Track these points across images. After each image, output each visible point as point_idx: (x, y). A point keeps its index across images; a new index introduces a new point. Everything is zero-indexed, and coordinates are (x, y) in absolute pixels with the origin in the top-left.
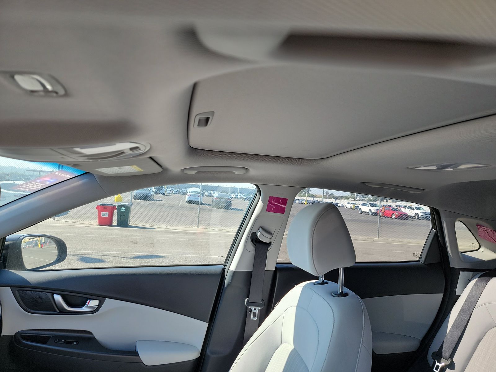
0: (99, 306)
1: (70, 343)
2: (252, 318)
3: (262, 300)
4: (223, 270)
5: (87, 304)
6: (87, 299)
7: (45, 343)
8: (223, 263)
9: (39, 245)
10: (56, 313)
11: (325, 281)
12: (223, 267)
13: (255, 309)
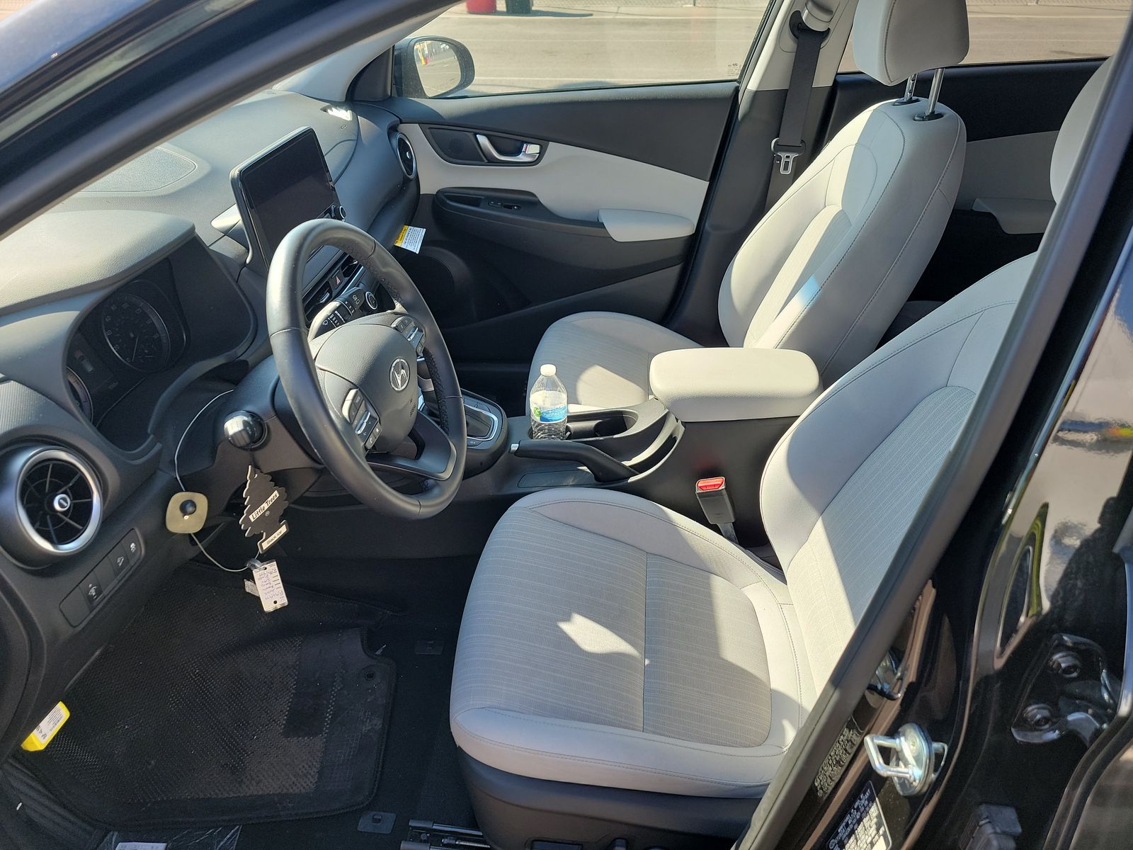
0: (541, 153)
1: (510, 207)
2: (782, 171)
3: (802, 141)
4: (737, 90)
5: (523, 150)
6: (523, 142)
7: (477, 206)
8: (737, 77)
9: (422, 58)
10: (483, 163)
11: (914, 98)
12: (736, 84)
13: (788, 157)
